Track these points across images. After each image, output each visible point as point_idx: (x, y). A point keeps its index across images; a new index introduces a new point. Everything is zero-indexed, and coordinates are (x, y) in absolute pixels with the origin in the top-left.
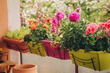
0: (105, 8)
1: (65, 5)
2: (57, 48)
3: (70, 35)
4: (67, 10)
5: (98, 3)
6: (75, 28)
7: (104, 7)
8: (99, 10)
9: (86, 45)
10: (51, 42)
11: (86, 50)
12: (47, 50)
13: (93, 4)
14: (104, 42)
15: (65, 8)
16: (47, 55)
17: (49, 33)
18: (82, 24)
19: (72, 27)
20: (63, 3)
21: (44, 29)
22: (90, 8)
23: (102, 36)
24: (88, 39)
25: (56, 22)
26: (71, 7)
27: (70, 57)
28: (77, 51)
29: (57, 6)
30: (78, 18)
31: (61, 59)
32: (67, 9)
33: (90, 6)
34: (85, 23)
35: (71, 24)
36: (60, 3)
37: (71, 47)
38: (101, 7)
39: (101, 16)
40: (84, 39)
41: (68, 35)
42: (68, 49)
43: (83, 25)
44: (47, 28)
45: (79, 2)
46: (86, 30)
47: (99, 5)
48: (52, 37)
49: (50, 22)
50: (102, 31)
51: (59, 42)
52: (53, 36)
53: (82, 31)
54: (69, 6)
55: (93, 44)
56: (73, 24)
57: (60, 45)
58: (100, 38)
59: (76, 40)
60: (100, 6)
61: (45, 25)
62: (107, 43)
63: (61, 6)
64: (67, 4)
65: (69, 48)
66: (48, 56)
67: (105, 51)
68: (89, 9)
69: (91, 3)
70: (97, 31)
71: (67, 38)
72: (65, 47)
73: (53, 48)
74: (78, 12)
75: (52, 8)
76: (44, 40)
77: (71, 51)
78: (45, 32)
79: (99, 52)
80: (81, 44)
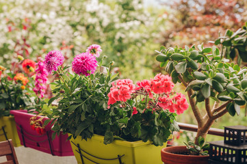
0: (157, 39)
1: (69, 28)
2: (44, 130)
3: (75, 104)
4: (73, 38)
5: (142, 26)
6: (86, 88)
7: (154, 35)
8: (144, 41)
9: (109, 127)
10: (31, 116)
11: (108, 137)
12: (22, 132)
13: (131, 28)
14: (147, 121)
15: (68, 33)
16: (22, 144)
17: (29, 94)
18: (102, 80)
19: (78, 86)
20: (64, 23)
21: (17, 85)
22: (123, 36)
23: (142, 108)
24: (112, 113)
25: (44, 70)
26: (81, 31)
27: (72, 151)
28: (88, 139)
29: (50, 29)
30: (93, 67)
31: (53, 155)
32: (72, 36)
33: (123, 33)
34: (109, 79)
35: (77, 79)
36: (58, 23)
37: (75, 128)
38: (147, 36)
39: (148, 55)
40: (104, 113)
41: (71, 103)
42: (69, 135)
43: (103, 83)
44: (24, 83)
45: (101, 22)
46: (109, 94)
47: (145, 30)
48: (35, 104)
49: (30, 71)
50: (144, 99)
51: (50, 117)
52: (38, 102)
53: (100, 94)
54: (77, 30)
55: (124, 126)
56: (81, 78)
57: (51, 123)
58: (139, 113)
59: (87, 114)
60: (145, 33)
61: (21, 76)
62: (153, 123)
63: (60, 29)
64: (74, 26)
65: (70, 132)
66: (23, 146)
67: (148, 142)
68: (120, 40)
69: (126, 26)
70: (133, 98)
71: (67, 110)
72: (61, 130)
73: (35, 129)
74: (95, 52)
75: (38, 33)
76: (16, 109)
77: (75, 138)
78: (19, 91)
79: (135, 144)
80: (96, 123)
